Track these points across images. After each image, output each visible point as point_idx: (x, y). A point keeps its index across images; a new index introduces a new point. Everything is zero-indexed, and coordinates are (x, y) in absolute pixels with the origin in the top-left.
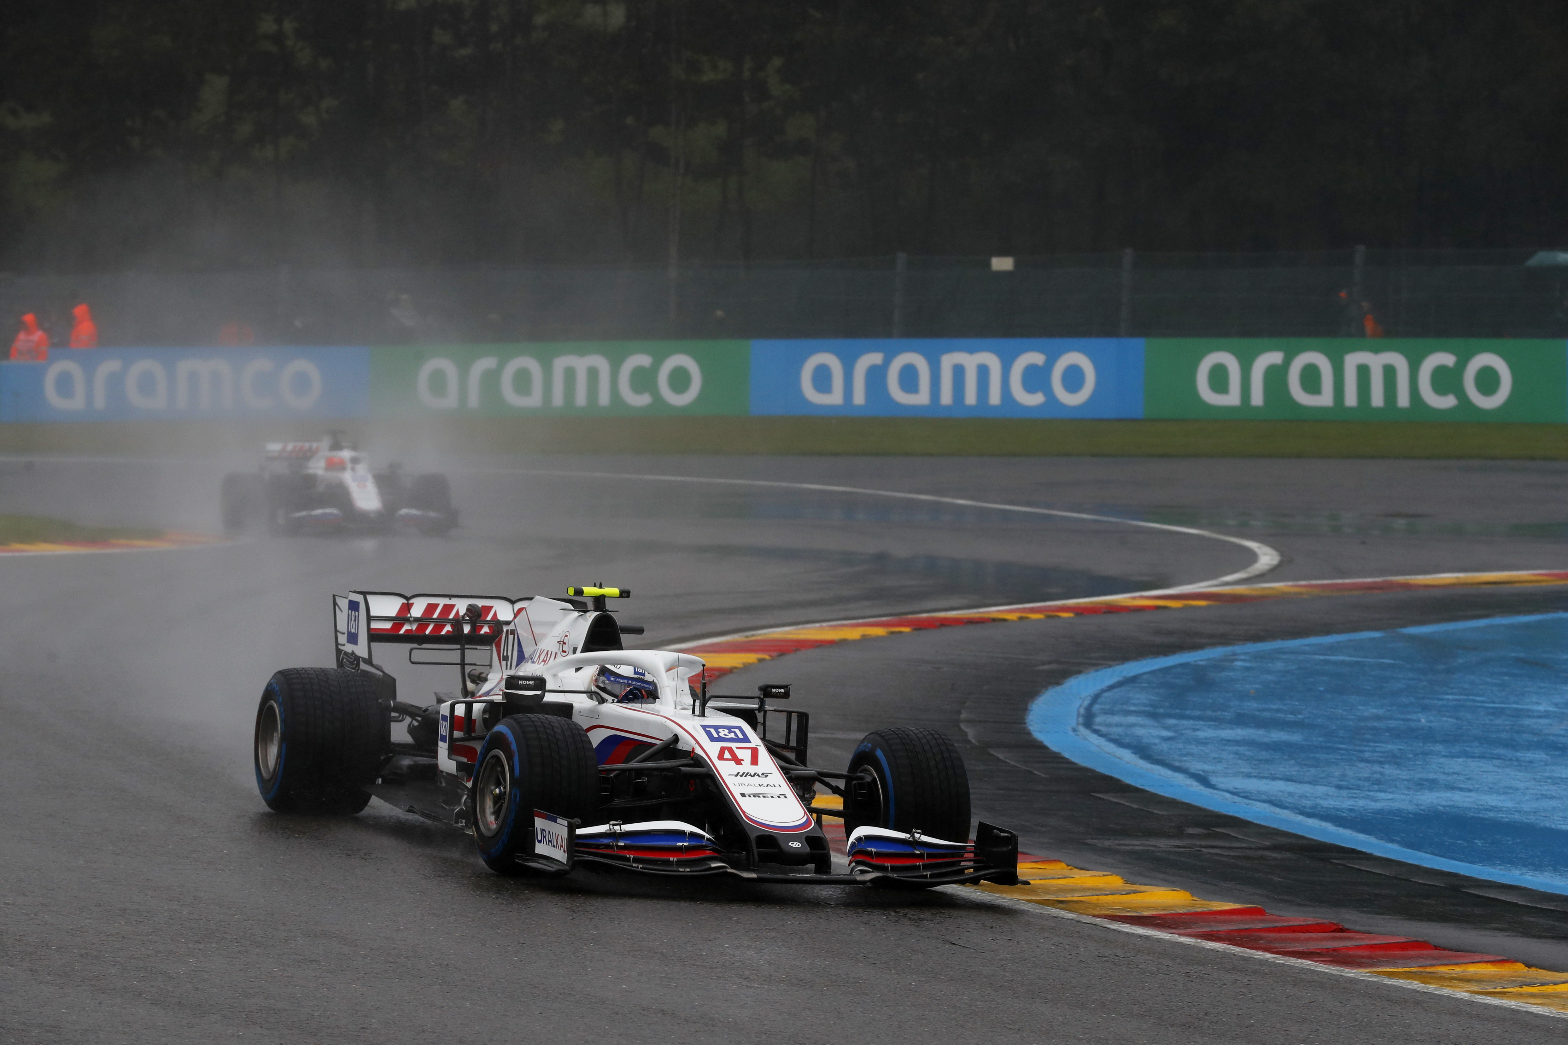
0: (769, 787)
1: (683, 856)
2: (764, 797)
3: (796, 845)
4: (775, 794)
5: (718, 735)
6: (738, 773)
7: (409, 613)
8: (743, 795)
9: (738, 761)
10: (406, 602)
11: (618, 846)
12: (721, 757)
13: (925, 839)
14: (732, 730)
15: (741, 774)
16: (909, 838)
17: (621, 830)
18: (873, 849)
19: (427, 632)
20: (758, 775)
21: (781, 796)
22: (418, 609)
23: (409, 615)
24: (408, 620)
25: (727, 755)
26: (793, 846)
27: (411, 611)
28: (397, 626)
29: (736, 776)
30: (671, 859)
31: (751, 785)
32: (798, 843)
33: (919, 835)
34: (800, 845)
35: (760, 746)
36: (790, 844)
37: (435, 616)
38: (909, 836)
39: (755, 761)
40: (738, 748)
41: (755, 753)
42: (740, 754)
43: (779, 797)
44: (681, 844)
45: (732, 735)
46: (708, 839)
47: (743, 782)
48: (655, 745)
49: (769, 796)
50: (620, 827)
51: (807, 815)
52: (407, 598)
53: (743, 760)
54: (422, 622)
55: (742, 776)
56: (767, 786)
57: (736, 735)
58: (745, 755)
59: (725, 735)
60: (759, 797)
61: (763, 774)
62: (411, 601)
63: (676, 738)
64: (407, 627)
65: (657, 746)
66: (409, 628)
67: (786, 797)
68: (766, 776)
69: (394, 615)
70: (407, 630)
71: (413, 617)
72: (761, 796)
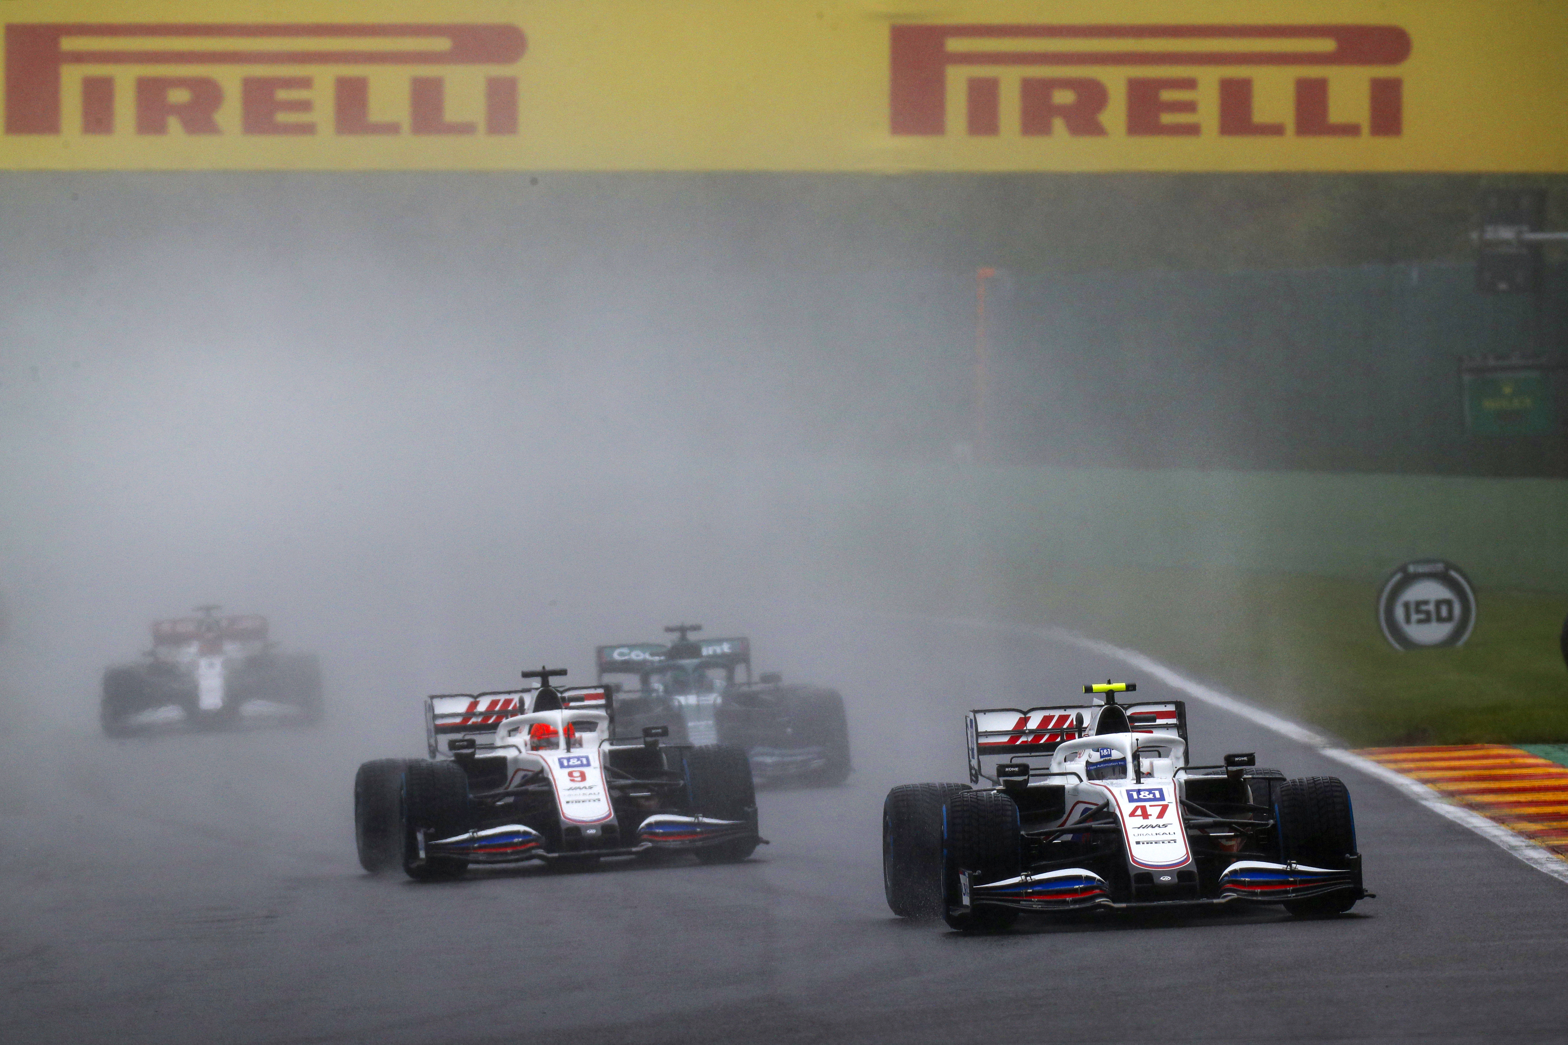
0: (1164, 835)
1: (1078, 896)
2: (1156, 843)
3: (1166, 878)
4: (1166, 840)
5: (1138, 797)
6: (1142, 826)
7: (1026, 726)
8: (1138, 843)
9: (1145, 815)
10: (1023, 716)
11: (1026, 893)
12: (1132, 814)
13: (1301, 868)
14: (1153, 792)
15: (1143, 826)
16: (1287, 868)
17: (1031, 880)
18: (1247, 879)
19: (1042, 742)
20: (1159, 827)
21: (1171, 842)
22: (1034, 723)
23: (1025, 728)
24: (1023, 733)
25: (1139, 812)
26: (1164, 879)
27: (1027, 725)
28: (1014, 739)
29: (1139, 828)
30: (1067, 899)
31: (1150, 834)
32: (1169, 877)
33: (1295, 865)
34: (1170, 878)
35: (1172, 803)
36: (1162, 878)
37: (1050, 727)
38: (1285, 866)
39: (1161, 815)
40: (1150, 806)
41: (1164, 808)
42: (1150, 810)
43: (1169, 842)
44: (1077, 887)
45: (1151, 796)
46: (1099, 880)
47: (1142, 833)
48: (1091, 809)
49: (1161, 842)
50: (1031, 878)
51: (1188, 855)
52: (1025, 713)
53: (1151, 815)
54: (1038, 733)
55: (1144, 828)
56: (1163, 834)
57: (1154, 795)
58: (1154, 811)
59: (1144, 796)
60: (1152, 843)
61: (1163, 825)
62: (1028, 715)
63: (1107, 804)
64: (1023, 739)
65: (1092, 810)
66: (1026, 740)
67: (1175, 842)
68: (1166, 826)
69: (1011, 729)
70: (1023, 742)
71: (1028, 730)
72: (1154, 843)
